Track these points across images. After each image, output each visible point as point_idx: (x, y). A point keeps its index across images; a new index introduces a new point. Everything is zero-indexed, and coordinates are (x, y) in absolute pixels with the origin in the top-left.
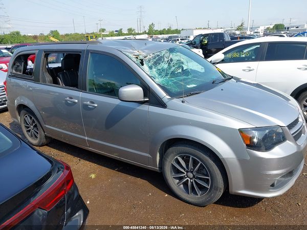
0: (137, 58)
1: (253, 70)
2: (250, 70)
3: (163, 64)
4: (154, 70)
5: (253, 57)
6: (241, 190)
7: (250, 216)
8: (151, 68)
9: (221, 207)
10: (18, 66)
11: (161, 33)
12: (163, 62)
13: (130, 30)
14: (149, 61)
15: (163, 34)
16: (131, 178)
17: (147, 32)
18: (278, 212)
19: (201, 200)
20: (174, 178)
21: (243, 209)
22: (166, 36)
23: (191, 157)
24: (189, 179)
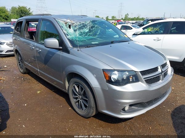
0: (66, 24)
1: (160, 40)
2: (158, 40)
3: (85, 29)
4: (78, 32)
5: (162, 32)
6: (104, 110)
7: (111, 129)
8: (75, 31)
9: (97, 120)
10: (18, 29)
11: (132, 19)
12: (86, 28)
13: (113, 17)
14: (75, 26)
15: (134, 20)
16: (57, 96)
17: (124, 19)
18: (132, 130)
19: (84, 113)
20: (73, 98)
21: (110, 124)
22: (134, 22)
23: (80, 85)
24: (80, 100)
